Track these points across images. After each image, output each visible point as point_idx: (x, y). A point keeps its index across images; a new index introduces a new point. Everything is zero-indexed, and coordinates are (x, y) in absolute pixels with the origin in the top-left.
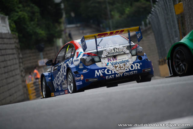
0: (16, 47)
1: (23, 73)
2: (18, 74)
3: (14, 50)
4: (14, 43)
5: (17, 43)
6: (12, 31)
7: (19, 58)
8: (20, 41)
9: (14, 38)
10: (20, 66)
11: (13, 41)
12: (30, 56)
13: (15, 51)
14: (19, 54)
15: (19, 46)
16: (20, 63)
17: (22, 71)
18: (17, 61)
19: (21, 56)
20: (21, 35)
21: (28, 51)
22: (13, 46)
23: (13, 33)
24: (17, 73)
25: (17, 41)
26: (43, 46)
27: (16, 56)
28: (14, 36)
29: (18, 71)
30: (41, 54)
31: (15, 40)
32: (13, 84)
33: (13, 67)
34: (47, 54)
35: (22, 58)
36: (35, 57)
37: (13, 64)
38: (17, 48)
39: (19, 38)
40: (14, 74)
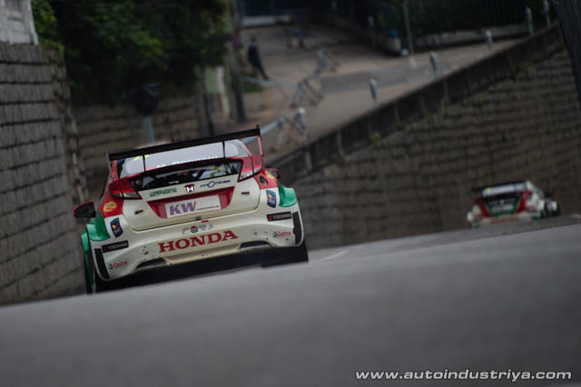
0: (56, 94)
1: (79, 189)
2: (64, 194)
3: (50, 105)
4: (48, 81)
5: (60, 81)
6: (42, 35)
7: (68, 136)
8: (71, 75)
9: (51, 62)
10: (70, 166)
11: (45, 73)
12: (106, 130)
13: (51, 111)
14: (68, 120)
15: (68, 94)
16: (69, 152)
17: (77, 182)
18: (61, 146)
19: (74, 128)
20: (75, 53)
21: (98, 112)
22: (47, 92)
23: (47, 41)
24: (58, 191)
25: (62, 73)
26: (154, 94)
27: (55, 128)
28: (52, 53)
29: (63, 184)
30: (148, 121)
31: (53, 69)
32: (44, 229)
33: (44, 169)
34: (167, 123)
35: (77, 137)
36: (125, 134)
37: (46, 159)
38: (61, 99)
39: (68, 61)
40: (48, 194)
